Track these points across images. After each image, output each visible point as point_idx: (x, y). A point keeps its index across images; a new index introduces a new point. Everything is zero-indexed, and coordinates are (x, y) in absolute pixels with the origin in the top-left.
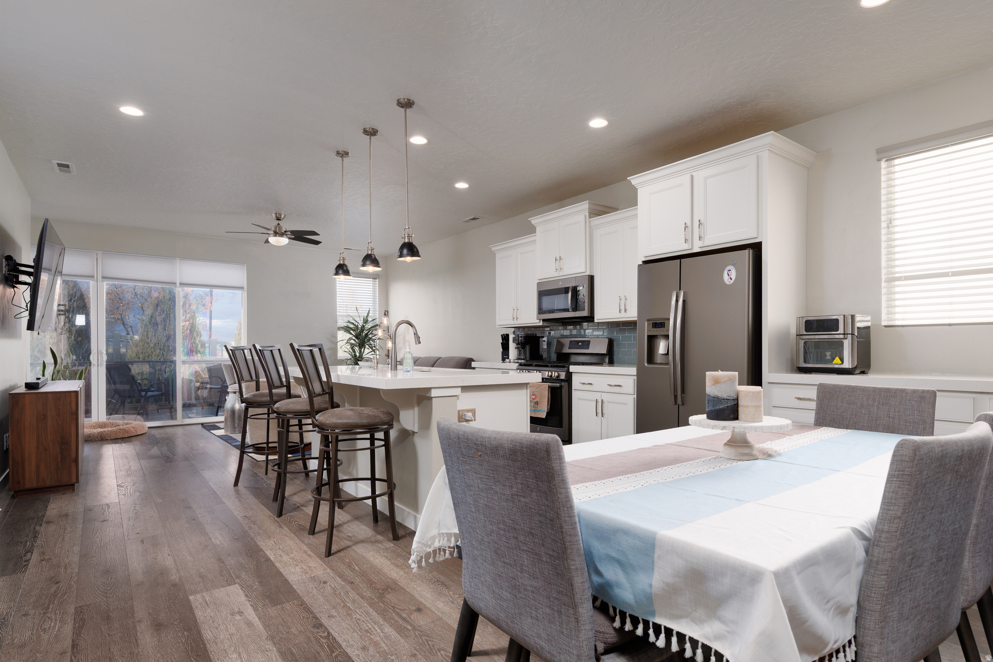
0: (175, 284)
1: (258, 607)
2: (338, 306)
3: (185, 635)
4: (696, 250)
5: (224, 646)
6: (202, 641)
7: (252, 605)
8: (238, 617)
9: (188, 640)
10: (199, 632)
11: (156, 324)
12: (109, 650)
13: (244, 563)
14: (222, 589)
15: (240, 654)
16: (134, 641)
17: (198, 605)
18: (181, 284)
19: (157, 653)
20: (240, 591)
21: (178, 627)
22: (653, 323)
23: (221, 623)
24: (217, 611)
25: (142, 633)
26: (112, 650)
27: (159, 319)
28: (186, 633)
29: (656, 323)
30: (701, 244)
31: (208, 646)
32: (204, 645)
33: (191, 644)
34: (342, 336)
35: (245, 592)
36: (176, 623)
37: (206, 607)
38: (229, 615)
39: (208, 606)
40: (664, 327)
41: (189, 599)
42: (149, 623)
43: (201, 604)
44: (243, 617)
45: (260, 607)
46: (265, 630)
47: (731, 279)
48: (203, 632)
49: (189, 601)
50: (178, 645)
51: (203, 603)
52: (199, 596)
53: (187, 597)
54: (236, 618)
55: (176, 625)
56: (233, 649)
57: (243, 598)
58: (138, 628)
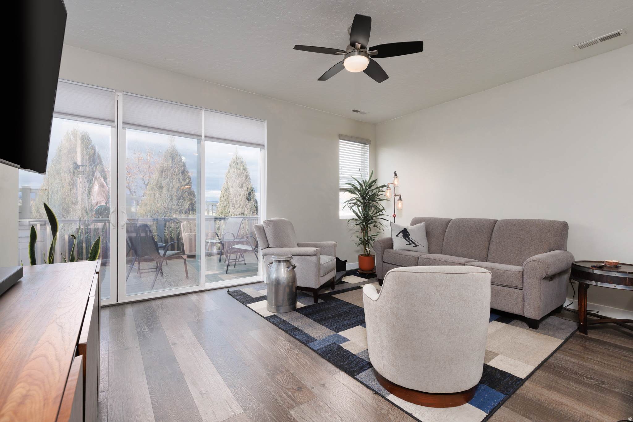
0: (201, 136)
2: (340, 168)
11: (161, 188)
18: (206, 137)
27: (164, 183)
34: (344, 197)
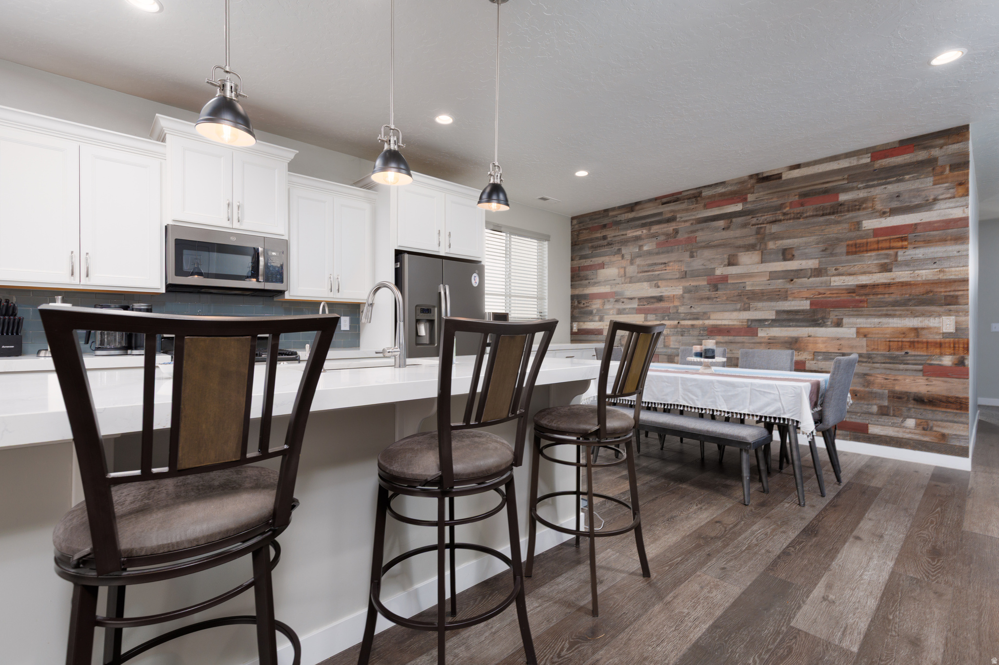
1: (804, 592)
3: (893, 616)
4: (442, 254)
5: (867, 587)
6: (881, 602)
7: (807, 597)
8: (832, 597)
9: (893, 611)
10: (878, 609)
12: (980, 655)
13: (742, 646)
14: (812, 632)
15: (861, 576)
16: (949, 645)
17: (856, 635)
19: (928, 619)
20: (797, 616)
21: (895, 628)
22: (421, 309)
23: (851, 604)
24: (844, 615)
25: (937, 649)
26: (978, 653)
28: (891, 617)
29: (423, 309)
30: (448, 250)
31: (879, 595)
32: (882, 598)
33: (893, 606)
35: (795, 612)
36: (894, 633)
37: (849, 627)
38: (837, 604)
39: (847, 626)
40: (431, 313)
41: (859, 649)
42: (925, 654)
43: (851, 633)
44: (826, 594)
45: (803, 591)
46: (823, 576)
47: (476, 283)
48: (874, 608)
49: (861, 648)
50: (905, 613)
51: (848, 632)
52: (845, 644)
53: (859, 654)
54: (834, 597)
55: (895, 631)
56: (862, 581)
57: (805, 608)
58: (940, 657)
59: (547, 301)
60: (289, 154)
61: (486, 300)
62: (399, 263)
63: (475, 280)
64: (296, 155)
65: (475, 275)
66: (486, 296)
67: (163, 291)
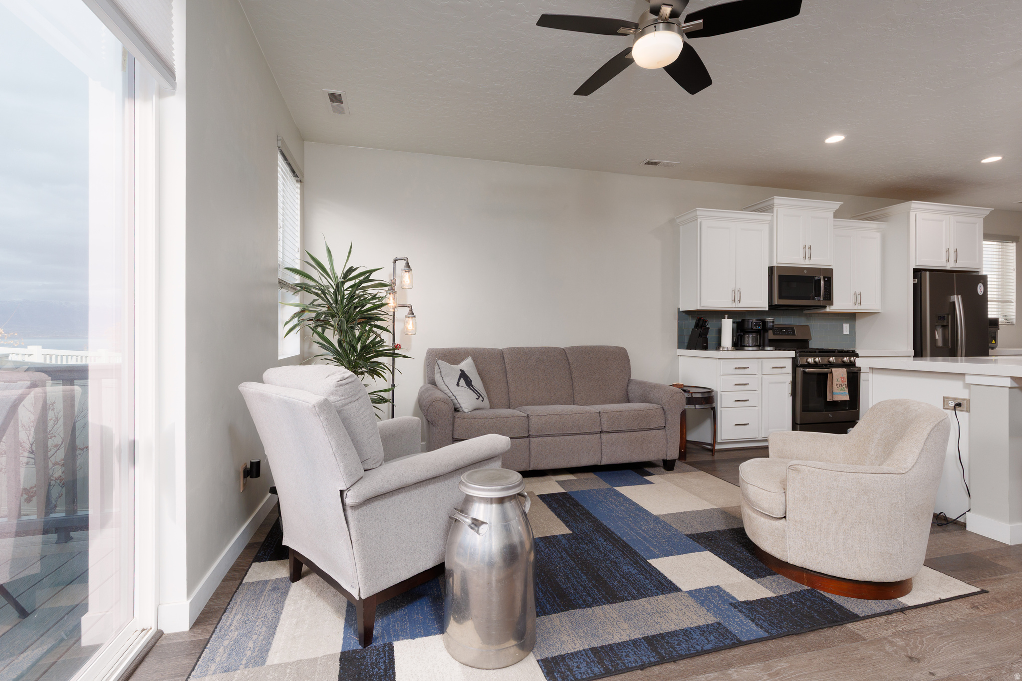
4: (948, 268)
22: (938, 316)
29: (940, 316)
30: (954, 265)
40: (945, 319)
47: (981, 292)
59: (1014, 304)
60: (836, 205)
61: (989, 306)
62: (916, 280)
63: (980, 290)
64: (841, 206)
65: (980, 284)
66: (989, 303)
67: (767, 309)
